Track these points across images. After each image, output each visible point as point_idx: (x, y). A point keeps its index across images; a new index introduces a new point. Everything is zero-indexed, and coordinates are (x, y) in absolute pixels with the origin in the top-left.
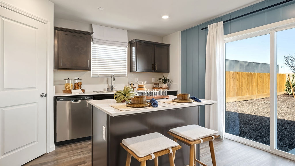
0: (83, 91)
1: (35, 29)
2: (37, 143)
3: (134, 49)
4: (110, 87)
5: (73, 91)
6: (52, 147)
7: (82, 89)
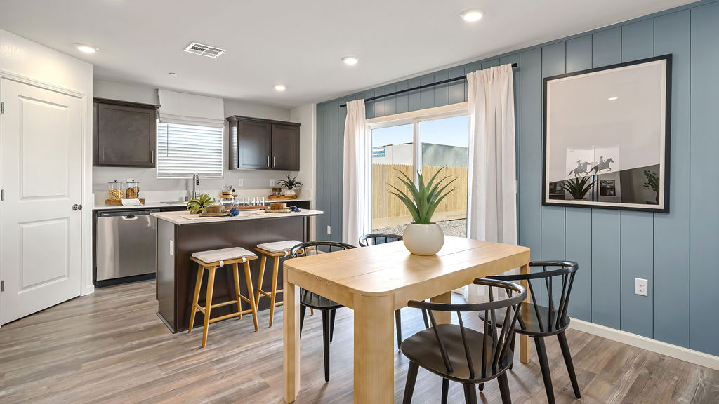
0: (142, 201)
1: (64, 109)
2: (67, 278)
3: (235, 129)
4: (191, 194)
5: (125, 202)
6: (90, 289)
7: (140, 197)
